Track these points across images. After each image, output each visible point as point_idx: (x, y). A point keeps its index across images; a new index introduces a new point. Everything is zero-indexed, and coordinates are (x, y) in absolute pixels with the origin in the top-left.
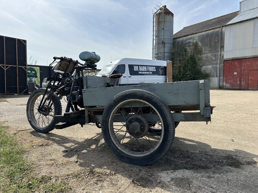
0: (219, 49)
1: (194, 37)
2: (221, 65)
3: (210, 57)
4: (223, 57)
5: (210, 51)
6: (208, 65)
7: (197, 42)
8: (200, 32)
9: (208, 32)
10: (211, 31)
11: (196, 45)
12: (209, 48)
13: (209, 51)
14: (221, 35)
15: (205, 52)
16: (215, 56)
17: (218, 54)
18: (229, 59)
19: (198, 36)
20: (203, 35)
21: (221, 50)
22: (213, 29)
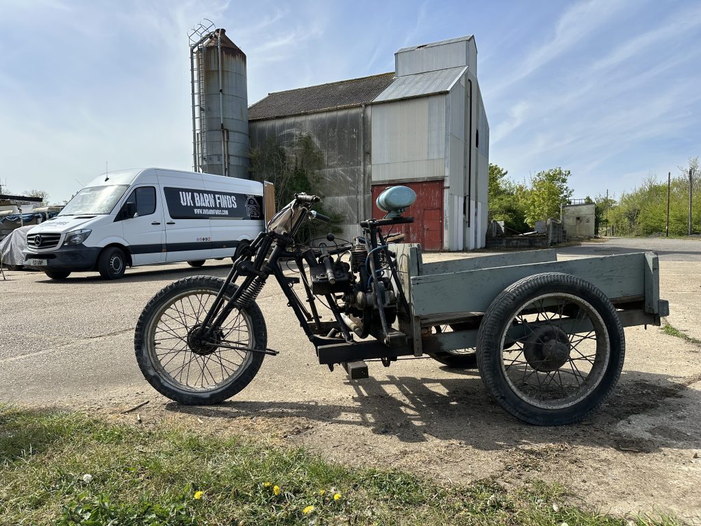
0: (361, 158)
1: (301, 124)
2: (367, 196)
3: (341, 175)
4: (370, 177)
5: (342, 162)
6: (337, 195)
7: (309, 137)
8: (314, 113)
9: (334, 114)
10: (341, 113)
11: (307, 143)
12: (339, 154)
13: (339, 160)
14: (364, 124)
15: (330, 164)
16: (353, 173)
17: (358, 170)
18: (383, 181)
19: (311, 121)
20: (322, 121)
21: (364, 160)
22: (345, 108)
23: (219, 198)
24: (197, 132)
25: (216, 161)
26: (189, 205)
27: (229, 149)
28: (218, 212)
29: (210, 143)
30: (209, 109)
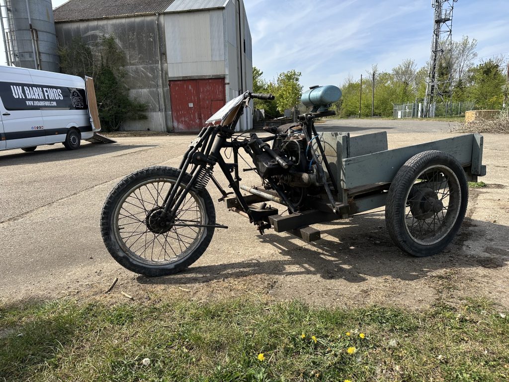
0: (158, 58)
1: (103, 27)
2: (165, 89)
3: (143, 71)
4: (167, 73)
5: (142, 60)
6: (141, 88)
7: (112, 39)
8: (115, 18)
9: (132, 20)
10: (138, 20)
11: (110, 43)
12: (139, 54)
13: (140, 59)
14: (159, 30)
15: (132, 62)
16: (152, 70)
17: (157, 67)
18: (177, 77)
19: (112, 25)
20: (122, 25)
21: (161, 60)
22: (142, 16)
23: (47, 91)
24: (6, 31)
25: (27, 58)
26: (21, 97)
27: (39, 47)
28: (47, 104)
29: (20, 42)
30: (16, 10)
